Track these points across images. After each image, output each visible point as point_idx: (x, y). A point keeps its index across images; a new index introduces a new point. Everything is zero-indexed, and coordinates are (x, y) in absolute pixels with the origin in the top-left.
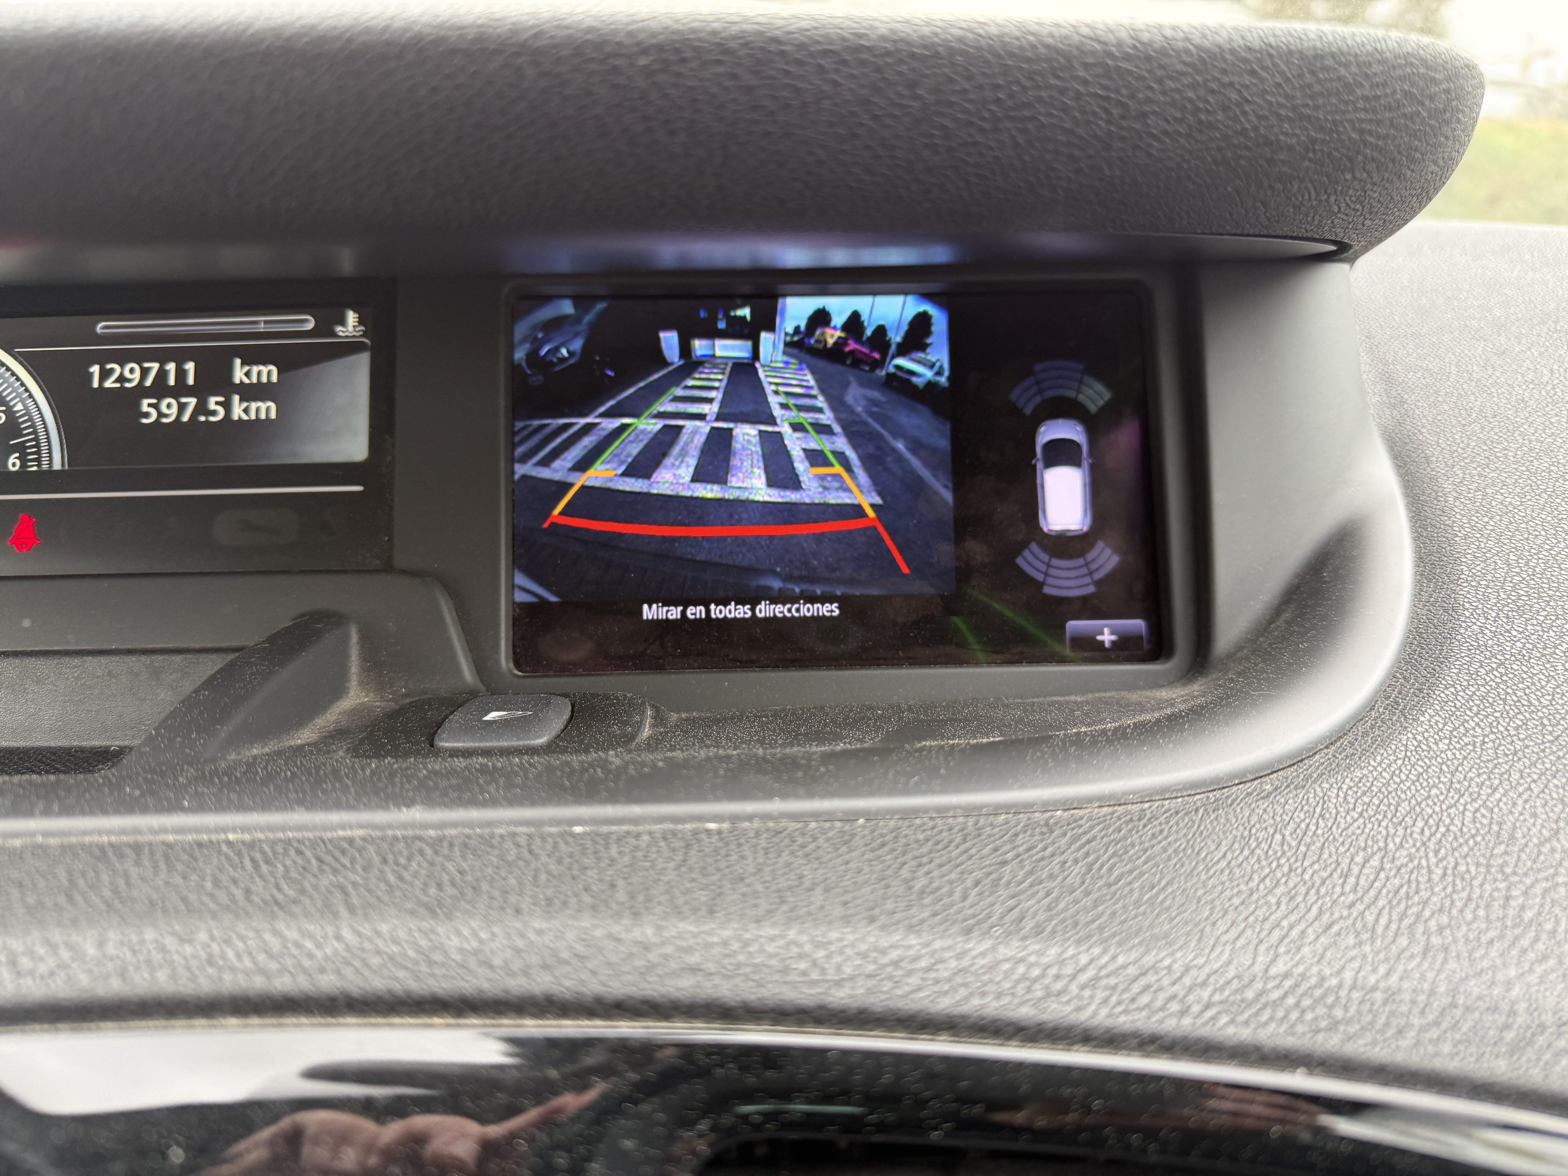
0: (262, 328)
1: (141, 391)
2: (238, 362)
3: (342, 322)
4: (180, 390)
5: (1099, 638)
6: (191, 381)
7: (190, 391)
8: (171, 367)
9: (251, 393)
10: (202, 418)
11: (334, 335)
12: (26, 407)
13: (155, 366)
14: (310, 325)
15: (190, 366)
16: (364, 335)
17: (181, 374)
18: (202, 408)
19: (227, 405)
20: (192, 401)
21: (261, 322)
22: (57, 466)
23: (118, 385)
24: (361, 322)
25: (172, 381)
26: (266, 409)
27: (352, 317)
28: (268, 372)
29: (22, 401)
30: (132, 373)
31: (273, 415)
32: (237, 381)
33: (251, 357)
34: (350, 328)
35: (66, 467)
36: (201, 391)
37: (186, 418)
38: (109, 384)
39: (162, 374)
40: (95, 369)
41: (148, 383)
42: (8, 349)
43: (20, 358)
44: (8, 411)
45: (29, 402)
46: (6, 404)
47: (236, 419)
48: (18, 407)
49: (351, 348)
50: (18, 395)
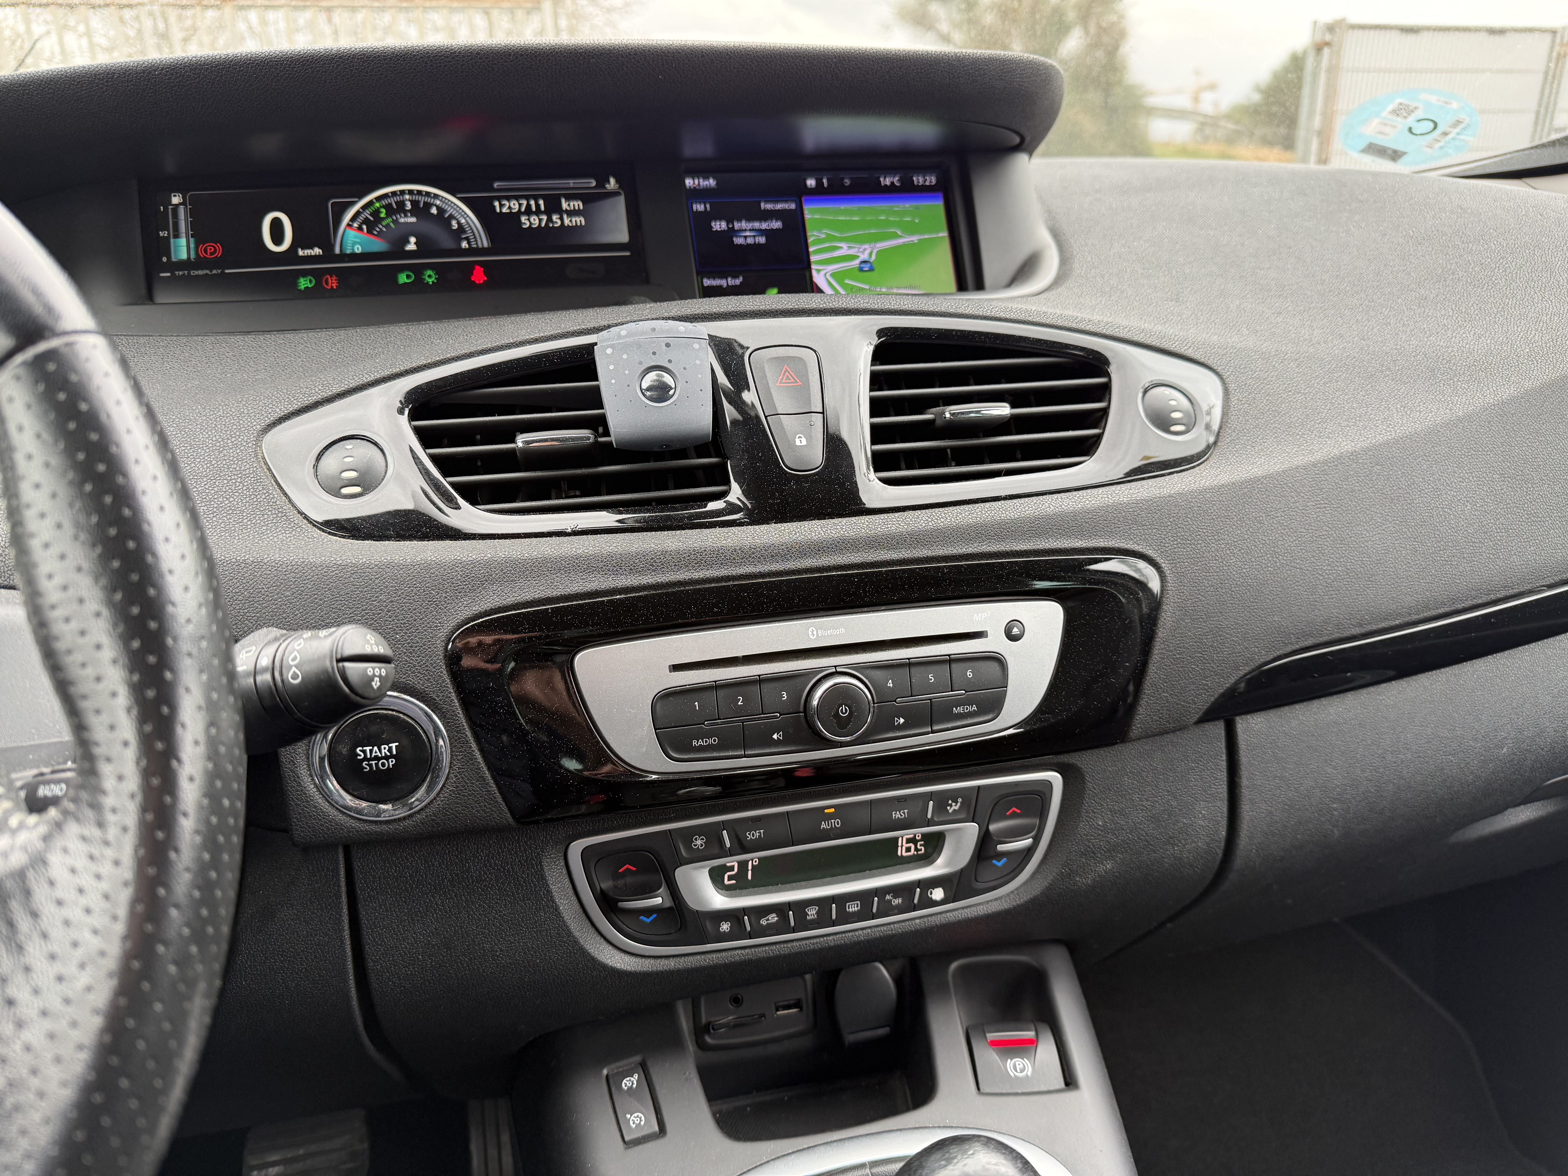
0: (572, 185)
1: (520, 213)
2: (563, 200)
3: (609, 182)
4: (538, 212)
6: (543, 208)
7: (542, 213)
8: (532, 202)
9: (571, 213)
10: (551, 225)
11: (605, 188)
12: (467, 222)
13: (524, 202)
14: (594, 184)
15: (541, 202)
16: (620, 187)
17: (538, 206)
18: (550, 219)
19: (561, 219)
20: (545, 217)
21: (571, 183)
22: (485, 245)
23: (508, 211)
24: (617, 181)
25: (534, 209)
26: (579, 220)
27: (612, 180)
28: (578, 204)
29: (464, 217)
30: (515, 205)
31: (583, 223)
32: (564, 209)
33: (569, 198)
34: (612, 186)
35: (491, 246)
36: (549, 212)
37: (543, 225)
38: (505, 210)
39: (529, 206)
40: (497, 204)
41: (523, 209)
42: (454, 195)
43: (460, 199)
44: (459, 223)
45: (468, 218)
46: (457, 220)
47: (566, 225)
48: (463, 221)
49: (613, 194)
50: (462, 216)
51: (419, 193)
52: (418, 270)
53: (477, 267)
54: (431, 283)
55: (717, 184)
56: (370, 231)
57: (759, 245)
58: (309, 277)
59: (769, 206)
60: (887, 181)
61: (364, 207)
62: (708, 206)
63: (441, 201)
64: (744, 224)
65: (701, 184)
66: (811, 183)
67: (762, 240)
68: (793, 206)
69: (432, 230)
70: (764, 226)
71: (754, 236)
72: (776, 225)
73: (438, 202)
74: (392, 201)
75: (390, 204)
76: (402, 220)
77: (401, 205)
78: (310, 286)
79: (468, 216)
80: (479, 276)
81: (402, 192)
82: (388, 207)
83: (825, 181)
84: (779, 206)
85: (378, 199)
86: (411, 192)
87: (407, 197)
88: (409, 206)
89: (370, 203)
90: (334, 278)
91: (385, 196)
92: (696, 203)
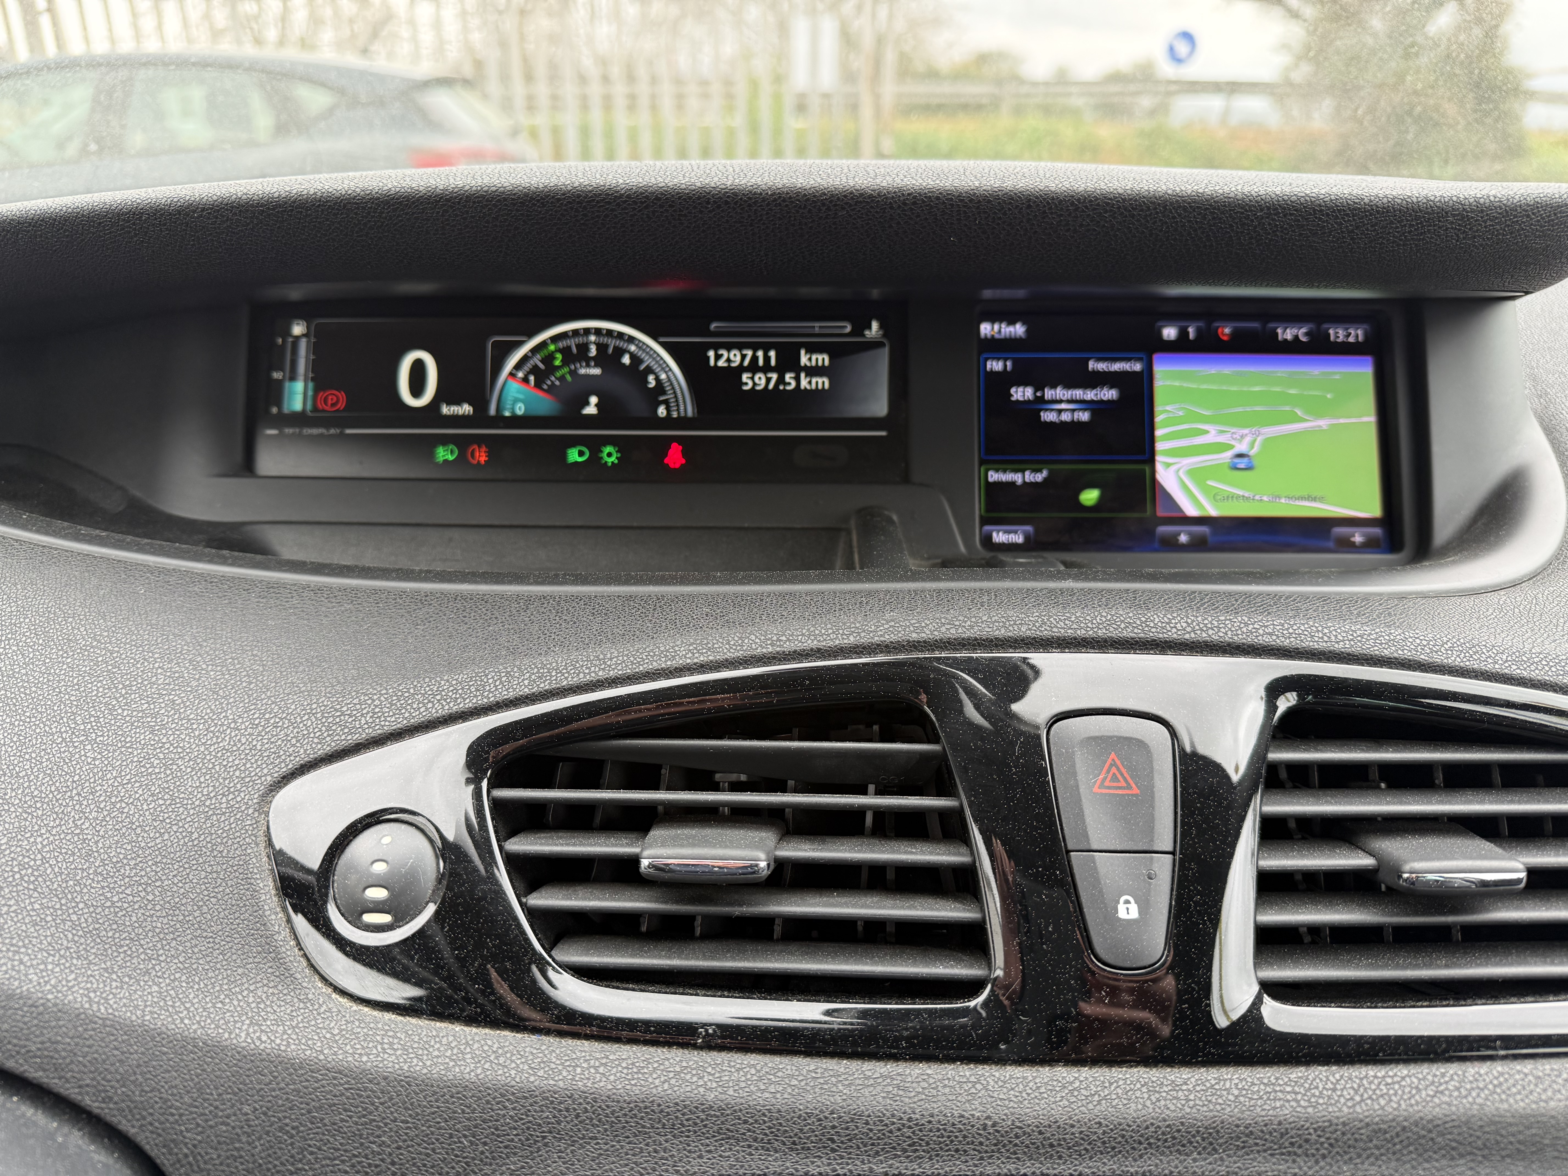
0: (817, 330)
1: (741, 369)
3: (869, 327)
4: (767, 368)
5: (1352, 539)
6: (773, 362)
7: (772, 370)
8: (760, 354)
9: (813, 372)
10: (781, 387)
11: (864, 336)
12: (668, 377)
13: (749, 353)
14: (848, 329)
15: (772, 354)
16: (885, 335)
17: (767, 359)
18: (781, 380)
19: (797, 379)
20: (774, 376)
21: (817, 326)
22: (690, 413)
23: (726, 365)
25: (761, 362)
26: (822, 382)
27: (875, 326)
28: (822, 359)
29: (666, 372)
30: (735, 357)
31: (827, 387)
32: (803, 364)
33: (812, 349)
34: (874, 333)
35: (696, 415)
36: (781, 369)
37: (771, 386)
38: (721, 363)
39: (755, 359)
40: (711, 354)
41: (746, 363)
42: (655, 338)
43: (663, 345)
44: (657, 379)
45: (670, 373)
46: (655, 374)
47: (802, 387)
48: (663, 376)
49: (875, 345)
50: (663, 369)
51: (610, 333)
52: (595, 445)
53: (674, 445)
54: (610, 464)
55: (1027, 331)
56: (538, 385)
57: (1080, 424)
58: (451, 446)
59: (1101, 366)
60: (1287, 334)
61: (535, 350)
62: (1009, 363)
63: (637, 345)
64: (1060, 392)
65: (1003, 330)
66: (1170, 333)
67: (1085, 416)
68: (1137, 367)
69: (620, 386)
70: (1090, 395)
71: (1073, 410)
72: (1109, 394)
73: (633, 348)
74: (572, 343)
75: (569, 348)
76: (582, 371)
77: (584, 348)
78: (451, 458)
79: (670, 370)
80: (675, 458)
81: (587, 331)
82: (565, 351)
83: (1191, 331)
84: (1117, 367)
85: (555, 339)
86: (598, 332)
87: (593, 338)
88: (593, 351)
89: (543, 345)
90: (484, 449)
91: (563, 336)
92: (993, 359)
